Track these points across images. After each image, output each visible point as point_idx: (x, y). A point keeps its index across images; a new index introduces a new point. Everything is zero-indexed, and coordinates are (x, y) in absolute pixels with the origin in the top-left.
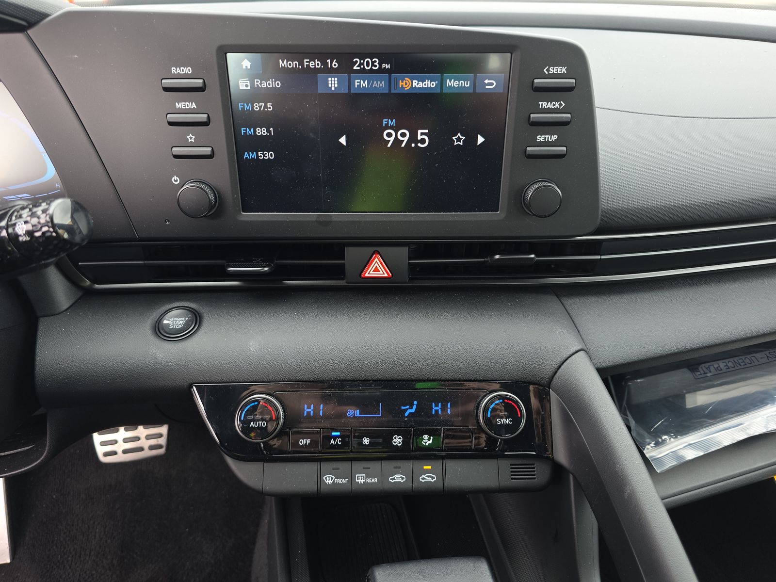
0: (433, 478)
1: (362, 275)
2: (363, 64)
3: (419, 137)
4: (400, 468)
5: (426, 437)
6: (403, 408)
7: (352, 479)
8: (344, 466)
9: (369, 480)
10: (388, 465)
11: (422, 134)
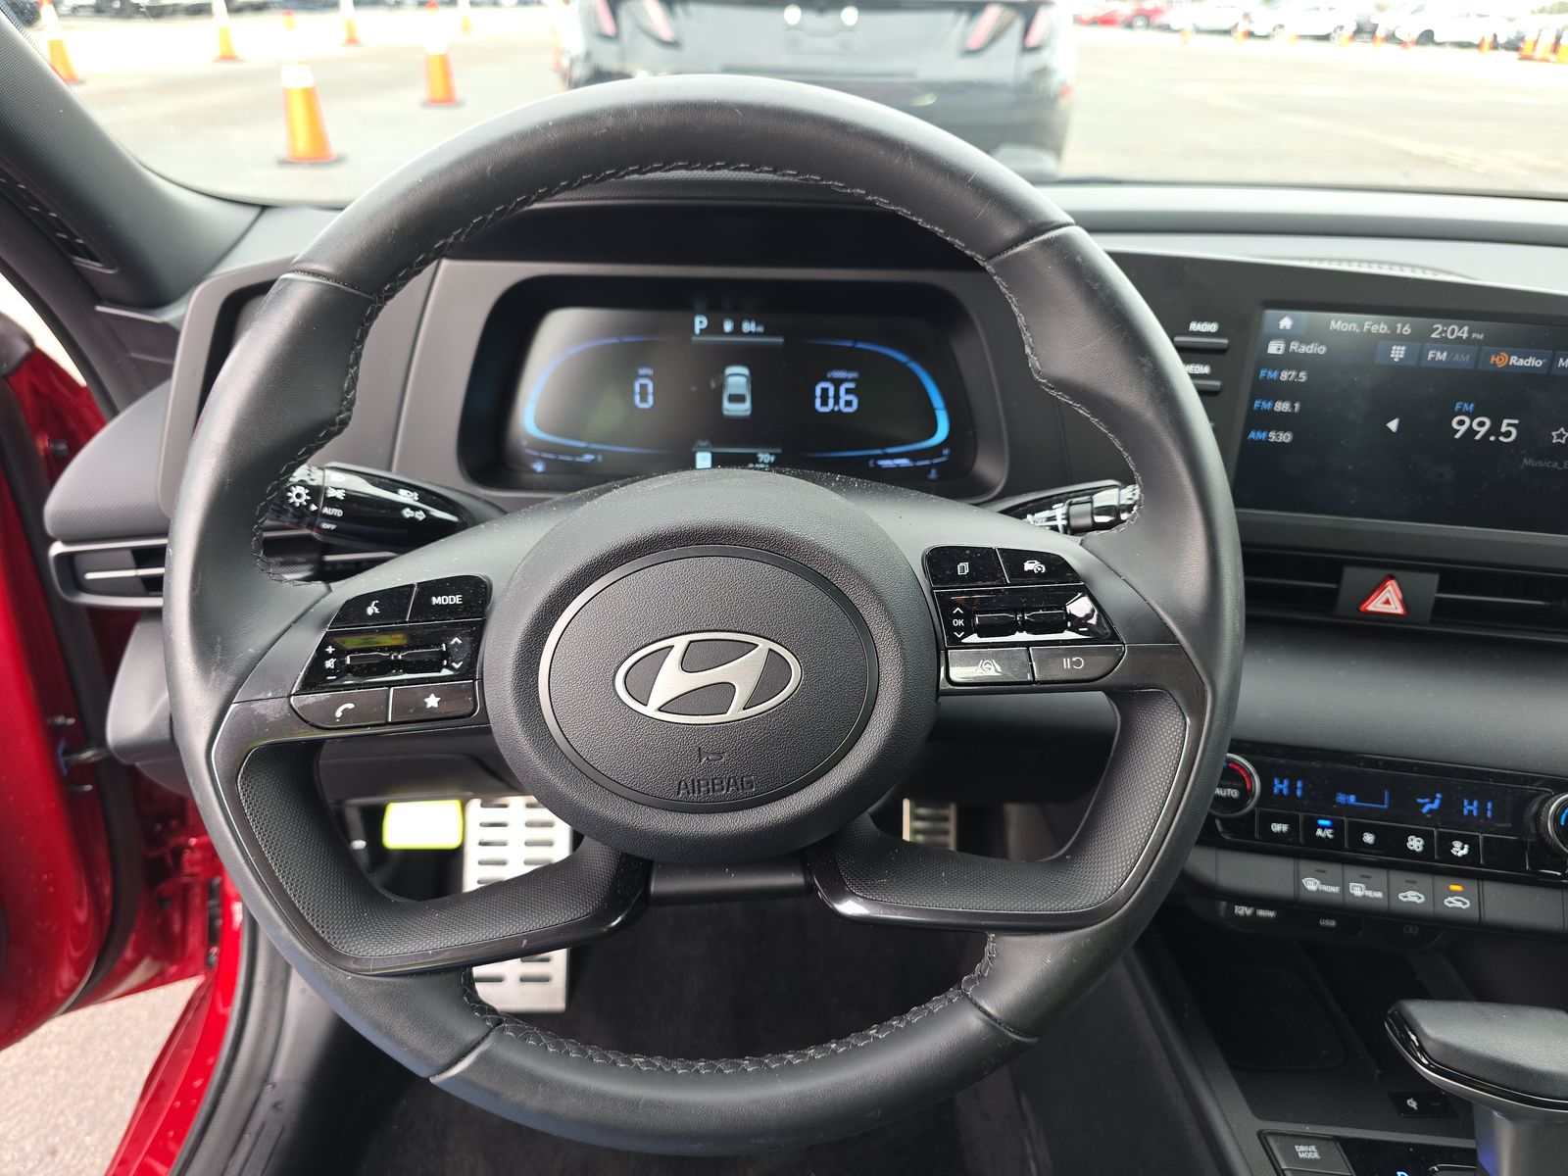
0: (1465, 903)
1: (1362, 608)
2: (1446, 332)
3: (1504, 429)
4: (1414, 882)
5: (1457, 844)
6: (1420, 800)
7: (1345, 889)
8: (1334, 869)
9: (1369, 893)
10: (1397, 877)
11: (1509, 425)
